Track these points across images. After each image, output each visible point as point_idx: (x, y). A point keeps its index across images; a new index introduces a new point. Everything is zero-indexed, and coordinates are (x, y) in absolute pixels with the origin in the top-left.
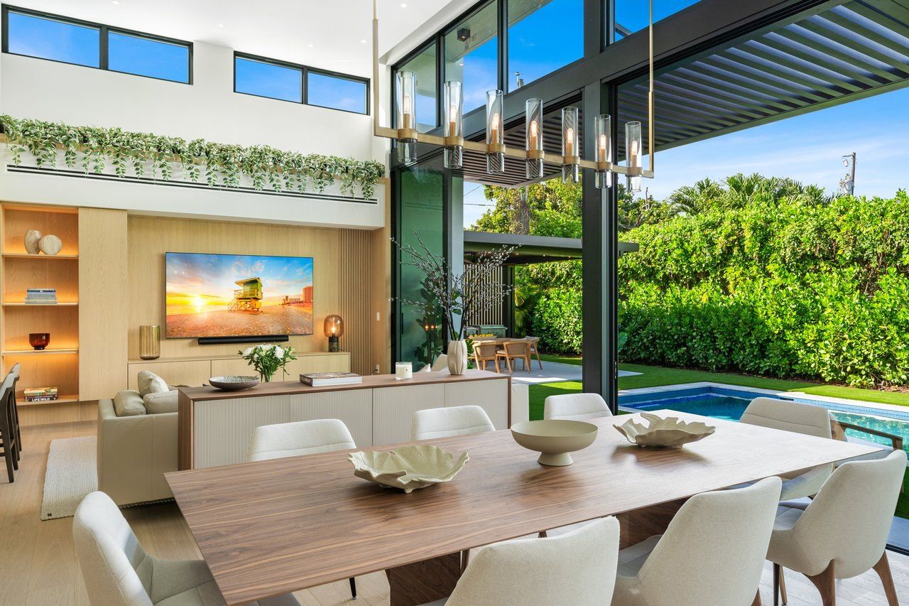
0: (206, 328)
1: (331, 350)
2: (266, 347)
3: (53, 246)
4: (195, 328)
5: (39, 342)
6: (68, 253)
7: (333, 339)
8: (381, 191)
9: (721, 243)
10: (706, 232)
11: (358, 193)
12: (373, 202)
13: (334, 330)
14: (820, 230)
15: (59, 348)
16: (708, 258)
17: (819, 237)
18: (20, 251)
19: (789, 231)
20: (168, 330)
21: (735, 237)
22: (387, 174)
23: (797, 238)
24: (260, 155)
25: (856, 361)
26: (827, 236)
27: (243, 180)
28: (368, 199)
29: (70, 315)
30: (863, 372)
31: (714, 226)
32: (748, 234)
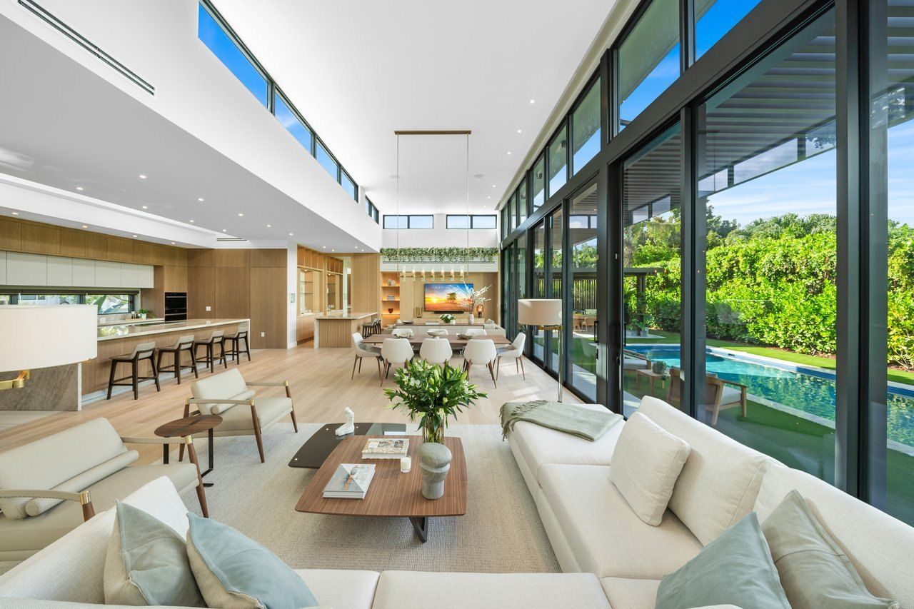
0: (437, 308)
1: (479, 317)
2: (446, 315)
3: (394, 283)
4: (434, 308)
5: (391, 311)
6: (397, 285)
7: (480, 313)
8: (497, 258)
9: (725, 265)
10: (718, 258)
11: (487, 260)
12: (494, 262)
13: (480, 310)
14: (785, 256)
15: (395, 313)
16: (720, 274)
17: (785, 261)
18: (386, 285)
19: (768, 257)
20: (426, 309)
21: (734, 262)
22: (499, 252)
23: (771, 261)
24: (451, 250)
25: (797, 337)
26: (790, 260)
27: (446, 259)
28: (490, 261)
29: (397, 303)
30: (804, 344)
31: (724, 254)
32: (741, 260)
